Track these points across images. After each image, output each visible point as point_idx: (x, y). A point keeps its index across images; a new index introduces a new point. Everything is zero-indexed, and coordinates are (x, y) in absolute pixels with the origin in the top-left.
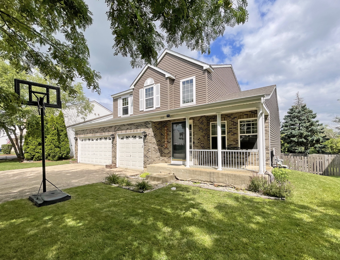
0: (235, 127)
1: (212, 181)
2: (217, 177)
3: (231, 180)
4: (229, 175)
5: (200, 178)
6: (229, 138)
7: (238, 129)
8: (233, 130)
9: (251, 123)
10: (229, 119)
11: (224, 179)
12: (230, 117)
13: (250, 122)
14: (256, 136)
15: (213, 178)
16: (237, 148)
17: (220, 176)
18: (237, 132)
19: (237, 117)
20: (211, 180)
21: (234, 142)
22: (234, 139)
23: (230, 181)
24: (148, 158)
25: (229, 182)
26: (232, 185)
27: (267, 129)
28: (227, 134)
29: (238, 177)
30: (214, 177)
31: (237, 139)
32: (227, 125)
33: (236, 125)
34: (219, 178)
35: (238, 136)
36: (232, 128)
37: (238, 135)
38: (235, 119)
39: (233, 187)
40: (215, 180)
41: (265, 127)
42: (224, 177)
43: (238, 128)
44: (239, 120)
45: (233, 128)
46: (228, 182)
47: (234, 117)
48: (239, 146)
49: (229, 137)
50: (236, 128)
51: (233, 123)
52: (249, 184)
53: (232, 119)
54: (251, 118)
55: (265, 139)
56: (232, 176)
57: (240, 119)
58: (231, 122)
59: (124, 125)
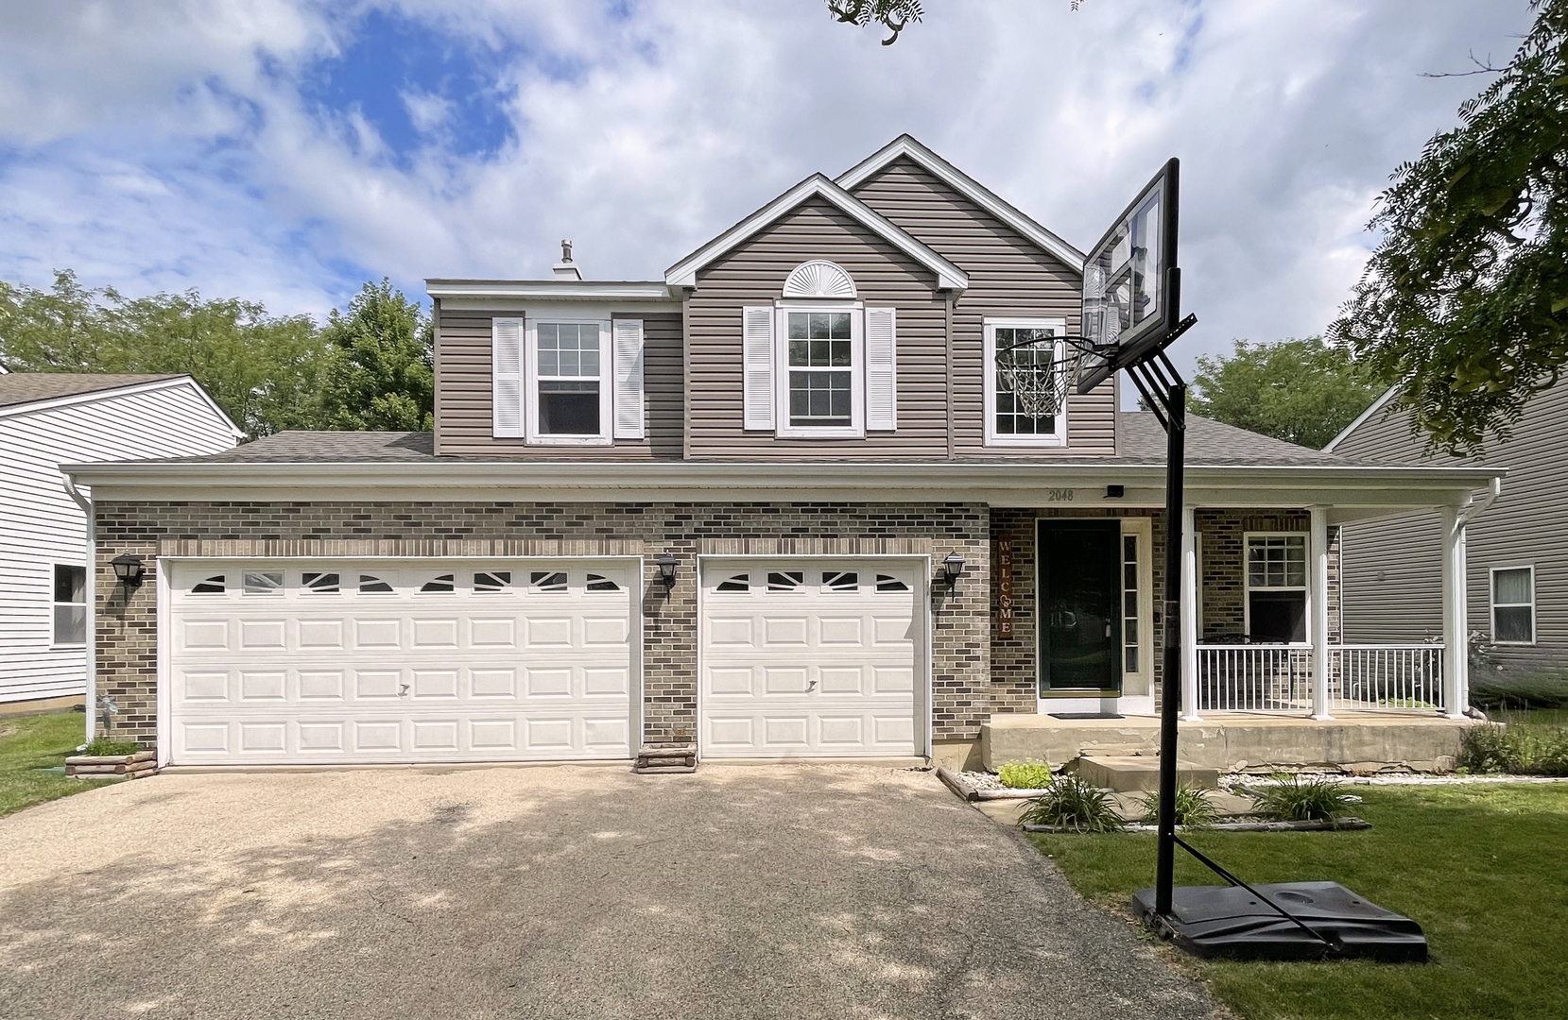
0: (1232, 558)
1: (1335, 760)
2: (1355, 744)
3: (1402, 748)
4: (1397, 732)
5: (1286, 756)
6: (1212, 599)
7: (1242, 568)
8: (1225, 569)
9: (1286, 547)
10: (1209, 528)
11: (1379, 747)
12: (1215, 518)
13: (1282, 543)
14: (1302, 595)
15: (1341, 748)
16: (1238, 638)
17: (1367, 738)
18: (1239, 578)
19: (1238, 523)
20: (1332, 757)
21: (1228, 615)
22: (1227, 604)
23: (1399, 751)
24: (969, 690)
25: (1395, 754)
26: (1405, 763)
27: (1334, 572)
28: (1204, 584)
29: (1424, 734)
30: (1344, 742)
31: (1237, 604)
32: (1203, 547)
33: (1237, 553)
34: (1362, 743)
35: (1243, 594)
36: (1222, 563)
37: (1243, 588)
38: (1230, 528)
39: (1405, 769)
40: (1348, 754)
41: (1329, 567)
42: (1379, 739)
43: (1242, 563)
44: (1247, 535)
45: (1227, 563)
46: (1392, 755)
47: (1228, 523)
48: (1247, 632)
49: (1211, 594)
50: (1236, 563)
51: (1226, 542)
52: (1456, 754)
53: (1220, 528)
54: (1287, 530)
55: (1329, 608)
56: (1405, 734)
57: (1252, 530)
58: (1220, 537)
59: (767, 508)
